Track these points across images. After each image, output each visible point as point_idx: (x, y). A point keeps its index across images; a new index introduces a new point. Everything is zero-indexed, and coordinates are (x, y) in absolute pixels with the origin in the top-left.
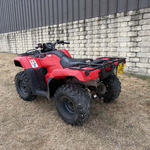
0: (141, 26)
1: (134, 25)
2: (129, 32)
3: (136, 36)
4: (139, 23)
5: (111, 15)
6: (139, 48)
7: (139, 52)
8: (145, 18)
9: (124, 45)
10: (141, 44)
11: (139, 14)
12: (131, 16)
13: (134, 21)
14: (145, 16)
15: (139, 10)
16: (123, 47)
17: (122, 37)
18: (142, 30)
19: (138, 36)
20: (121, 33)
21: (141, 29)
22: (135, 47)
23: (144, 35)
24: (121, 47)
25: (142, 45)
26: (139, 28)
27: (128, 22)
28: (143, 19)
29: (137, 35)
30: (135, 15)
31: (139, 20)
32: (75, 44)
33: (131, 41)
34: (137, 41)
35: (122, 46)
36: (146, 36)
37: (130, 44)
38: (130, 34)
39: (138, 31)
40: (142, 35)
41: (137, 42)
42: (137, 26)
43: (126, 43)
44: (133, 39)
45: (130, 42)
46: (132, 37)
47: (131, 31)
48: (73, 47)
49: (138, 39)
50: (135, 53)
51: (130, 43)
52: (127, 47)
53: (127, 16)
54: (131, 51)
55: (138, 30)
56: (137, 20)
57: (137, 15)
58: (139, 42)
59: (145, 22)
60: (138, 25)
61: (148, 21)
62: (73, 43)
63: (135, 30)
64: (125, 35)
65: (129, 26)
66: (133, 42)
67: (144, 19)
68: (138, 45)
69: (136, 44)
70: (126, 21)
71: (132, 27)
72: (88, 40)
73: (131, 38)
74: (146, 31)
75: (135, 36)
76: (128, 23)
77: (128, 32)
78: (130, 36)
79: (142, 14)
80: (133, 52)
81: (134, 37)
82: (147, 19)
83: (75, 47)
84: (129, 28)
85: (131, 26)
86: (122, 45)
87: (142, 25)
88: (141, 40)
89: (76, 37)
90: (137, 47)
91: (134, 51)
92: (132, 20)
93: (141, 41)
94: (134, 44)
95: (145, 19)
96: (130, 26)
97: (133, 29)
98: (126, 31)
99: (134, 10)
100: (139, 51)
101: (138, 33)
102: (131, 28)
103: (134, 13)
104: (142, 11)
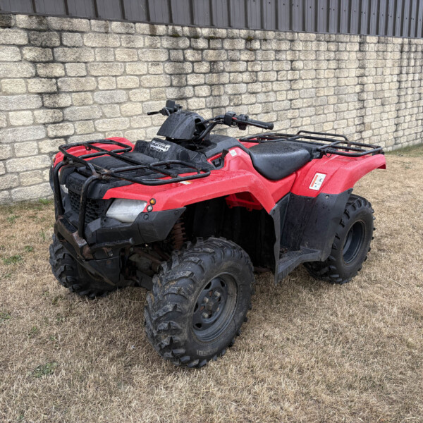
0: (61, 65)
1: (44, 60)
2: (33, 80)
3: (54, 93)
4: (56, 55)
6: (70, 125)
7: (73, 135)
8: (69, 45)
9: (25, 120)
10: (73, 113)
11: (49, 30)
12: (28, 30)
13: (39, 49)
14: (68, 39)
15: (44, 17)
16: (23, 126)
17: (12, 94)
18: (66, 75)
19: (62, 92)
20: (7, 80)
21: (64, 74)
22: (59, 123)
23: (75, 89)
24: (15, 126)
25: (77, 116)
26: (58, 70)
27: (20, 46)
28: (62, 45)
29: (58, 88)
30: (40, 31)
31: (53, 48)
33: (43, 107)
34: (62, 106)
35: (20, 123)
36: (81, 92)
37: (43, 116)
38: (36, 86)
39: (57, 78)
40: (72, 90)
41: (62, 109)
42: (51, 65)
43: (30, 112)
44: (48, 102)
45: (40, 108)
46: (45, 93)
47: (37, 76)
49: (64, 100)
50: (62, 139)
51: (42, 111)
52: (35, 123)
53: (9, 27)
54: (51, 134)
55: (57, 75)
56: (48, 47)
57: (45, 31)
58: (68, 109)
59: (70, 55)
60: (54, 61)
61: (77, 55)
63: (50, 75)
64: (21, 89)
65: (26, 60)
66: (51, 108)
67: (66, 46)
68: (67, 117)
69: (59, 114)
70: (14, 45)
71: (38, 65)
73: (42, 98)
74: (78, 80)
75: (53, 91)
76: (21, 52)
77: (29, 80)
78: (39, 92)
79: (58, 31)
80: (56, 137)
81: (50, 94)
82: (74, 47)
84: (28, 69)
85: (34, 62)
86: (17, 119)
87: (63, 63)
88: (70, 103)
90: (63, 121)
91: (59, 134)
92: (30, 44)
93: (71, 105)
94: (56, 115)
95: (69, 47)
96: (31, 62)
97: (42, 72)
98: (19, 75)
99: (30, 16)
100: (72, 132)
101: (59, 84)
102: (36, 67)
103: (34, 23)
104: (54, 22)
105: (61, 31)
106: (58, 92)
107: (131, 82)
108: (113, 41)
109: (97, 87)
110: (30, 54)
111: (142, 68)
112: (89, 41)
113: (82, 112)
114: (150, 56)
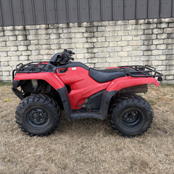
0: (96, 38)
1: (90, 37)
2: (86, 44)
3: (92, 48)
4: (95, 35)
5: (62, 24)
6: (96, 59)
7: (97, 63)
8: (100, 31)
9: (81, 57)
10: (98, 55)
11: (93, 26)
12: (86, 27)
13: (89, 33)
14: (100, 29)
15: (92, 22)
16: (80, 58)
17: (79, 48)
18: (97, 42)
19: (95, 48)
20: (77, 44)
21: (97, 41)
22: (93, 58)
23: (100, 46)
24: (78, 59)
25: (99, 56)
26: (95, 40)
27: (83, 33)
28: (97, 31)
29: (94, 46)
30: (90, 27)
31: (94, 32)
32: (11, 56)
33: (88, 52)
34: (95, 52)
35: (80, 57)
36: (102, 47)
38: (87, 45)
39: (94, 43)
40: (98, 47)
41: (94, 53)
42: (93, 38)
43: (83, 54)
44: (90, 51)
45: (87, 53)
46: (89, 48)
47: (87, 42)
48: (8, 62)
49: (95, 50)
50: (93, 64)
51: (87, 54)
52: (84, 58)
53: (81, 27)
54: (89, 62)
55: (94, 42)
56: (92, 32)
57: (92, 27)
58: (96, 54)
59: (100, 34)
60: (94, 37)
61: (102, 34)
62: (7, 56)
63: (91, 42)
64: (82, 46)
65: (84, 37)
66: (91, 53)
67: (99, 31)
68: (96, 56)
69: (93, 55)
70: (81, 32)
71: (88, 39)
72: (32, 51)
73: (88, 50)
74: (101, 43)
75: (92, 47)
76: (83, 35)
77: (84, 44)
78: (87, 47)
79: (96, 26)
80: (91, 63)
81: (91, 48)
82: (102, 31)
83: (11, 61)
84: (84, 40)
85: (87, 38)
86: (79, 56)
87: (97, 37)
88: (97, 51)
89: (11, 47)
90: (94, 58)
91: (92, 62)
92: (86, 32)
93: (98, 52)
94: (92, 55)
95: (100, 32)
96: (86, 37)
97: (89, 41)
98: (81, 42)
99: (88, 22)
100: (97, 62)
101: (94, 45)
102: (87, 39)
103: (89, 25)
104: (95, 24)
105: (97, 27)
106: (94, 47)
107: (124, 44)
108: (117, 28)
109: (109, 46)
110: (86, 35)
111: (130, 38)
112: (108, 29)
113: (102, 55)
114: (134, 33)
